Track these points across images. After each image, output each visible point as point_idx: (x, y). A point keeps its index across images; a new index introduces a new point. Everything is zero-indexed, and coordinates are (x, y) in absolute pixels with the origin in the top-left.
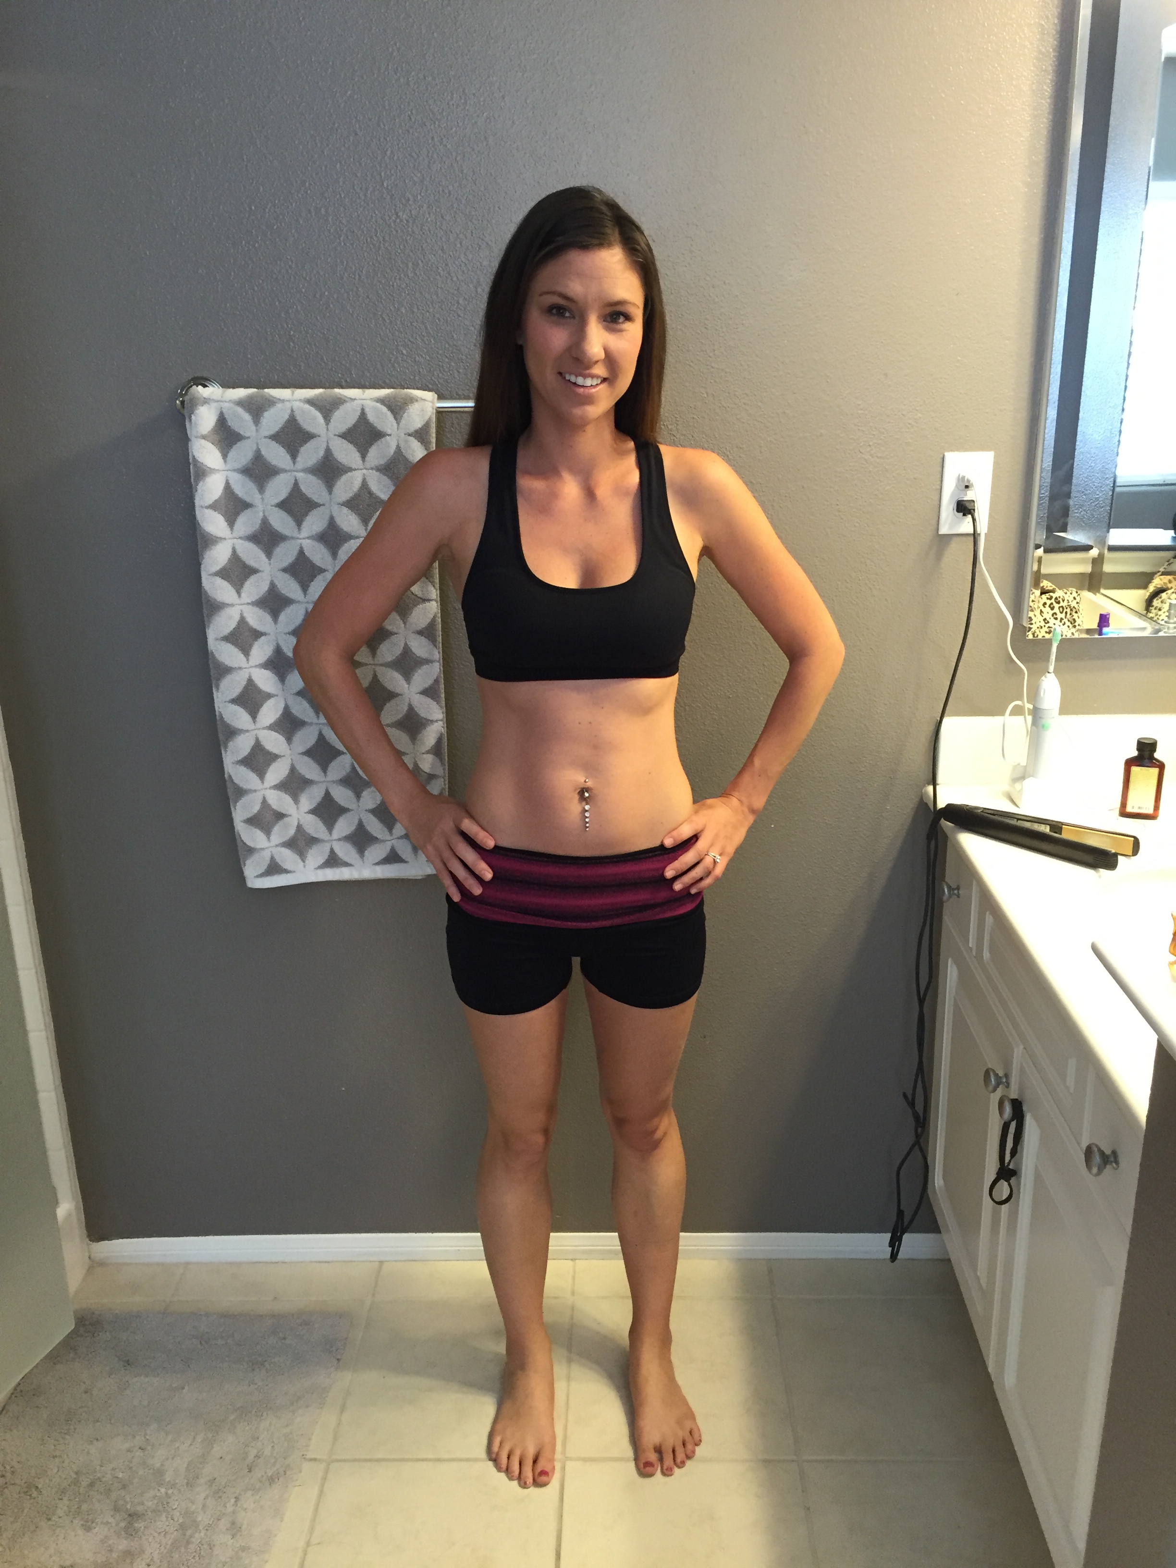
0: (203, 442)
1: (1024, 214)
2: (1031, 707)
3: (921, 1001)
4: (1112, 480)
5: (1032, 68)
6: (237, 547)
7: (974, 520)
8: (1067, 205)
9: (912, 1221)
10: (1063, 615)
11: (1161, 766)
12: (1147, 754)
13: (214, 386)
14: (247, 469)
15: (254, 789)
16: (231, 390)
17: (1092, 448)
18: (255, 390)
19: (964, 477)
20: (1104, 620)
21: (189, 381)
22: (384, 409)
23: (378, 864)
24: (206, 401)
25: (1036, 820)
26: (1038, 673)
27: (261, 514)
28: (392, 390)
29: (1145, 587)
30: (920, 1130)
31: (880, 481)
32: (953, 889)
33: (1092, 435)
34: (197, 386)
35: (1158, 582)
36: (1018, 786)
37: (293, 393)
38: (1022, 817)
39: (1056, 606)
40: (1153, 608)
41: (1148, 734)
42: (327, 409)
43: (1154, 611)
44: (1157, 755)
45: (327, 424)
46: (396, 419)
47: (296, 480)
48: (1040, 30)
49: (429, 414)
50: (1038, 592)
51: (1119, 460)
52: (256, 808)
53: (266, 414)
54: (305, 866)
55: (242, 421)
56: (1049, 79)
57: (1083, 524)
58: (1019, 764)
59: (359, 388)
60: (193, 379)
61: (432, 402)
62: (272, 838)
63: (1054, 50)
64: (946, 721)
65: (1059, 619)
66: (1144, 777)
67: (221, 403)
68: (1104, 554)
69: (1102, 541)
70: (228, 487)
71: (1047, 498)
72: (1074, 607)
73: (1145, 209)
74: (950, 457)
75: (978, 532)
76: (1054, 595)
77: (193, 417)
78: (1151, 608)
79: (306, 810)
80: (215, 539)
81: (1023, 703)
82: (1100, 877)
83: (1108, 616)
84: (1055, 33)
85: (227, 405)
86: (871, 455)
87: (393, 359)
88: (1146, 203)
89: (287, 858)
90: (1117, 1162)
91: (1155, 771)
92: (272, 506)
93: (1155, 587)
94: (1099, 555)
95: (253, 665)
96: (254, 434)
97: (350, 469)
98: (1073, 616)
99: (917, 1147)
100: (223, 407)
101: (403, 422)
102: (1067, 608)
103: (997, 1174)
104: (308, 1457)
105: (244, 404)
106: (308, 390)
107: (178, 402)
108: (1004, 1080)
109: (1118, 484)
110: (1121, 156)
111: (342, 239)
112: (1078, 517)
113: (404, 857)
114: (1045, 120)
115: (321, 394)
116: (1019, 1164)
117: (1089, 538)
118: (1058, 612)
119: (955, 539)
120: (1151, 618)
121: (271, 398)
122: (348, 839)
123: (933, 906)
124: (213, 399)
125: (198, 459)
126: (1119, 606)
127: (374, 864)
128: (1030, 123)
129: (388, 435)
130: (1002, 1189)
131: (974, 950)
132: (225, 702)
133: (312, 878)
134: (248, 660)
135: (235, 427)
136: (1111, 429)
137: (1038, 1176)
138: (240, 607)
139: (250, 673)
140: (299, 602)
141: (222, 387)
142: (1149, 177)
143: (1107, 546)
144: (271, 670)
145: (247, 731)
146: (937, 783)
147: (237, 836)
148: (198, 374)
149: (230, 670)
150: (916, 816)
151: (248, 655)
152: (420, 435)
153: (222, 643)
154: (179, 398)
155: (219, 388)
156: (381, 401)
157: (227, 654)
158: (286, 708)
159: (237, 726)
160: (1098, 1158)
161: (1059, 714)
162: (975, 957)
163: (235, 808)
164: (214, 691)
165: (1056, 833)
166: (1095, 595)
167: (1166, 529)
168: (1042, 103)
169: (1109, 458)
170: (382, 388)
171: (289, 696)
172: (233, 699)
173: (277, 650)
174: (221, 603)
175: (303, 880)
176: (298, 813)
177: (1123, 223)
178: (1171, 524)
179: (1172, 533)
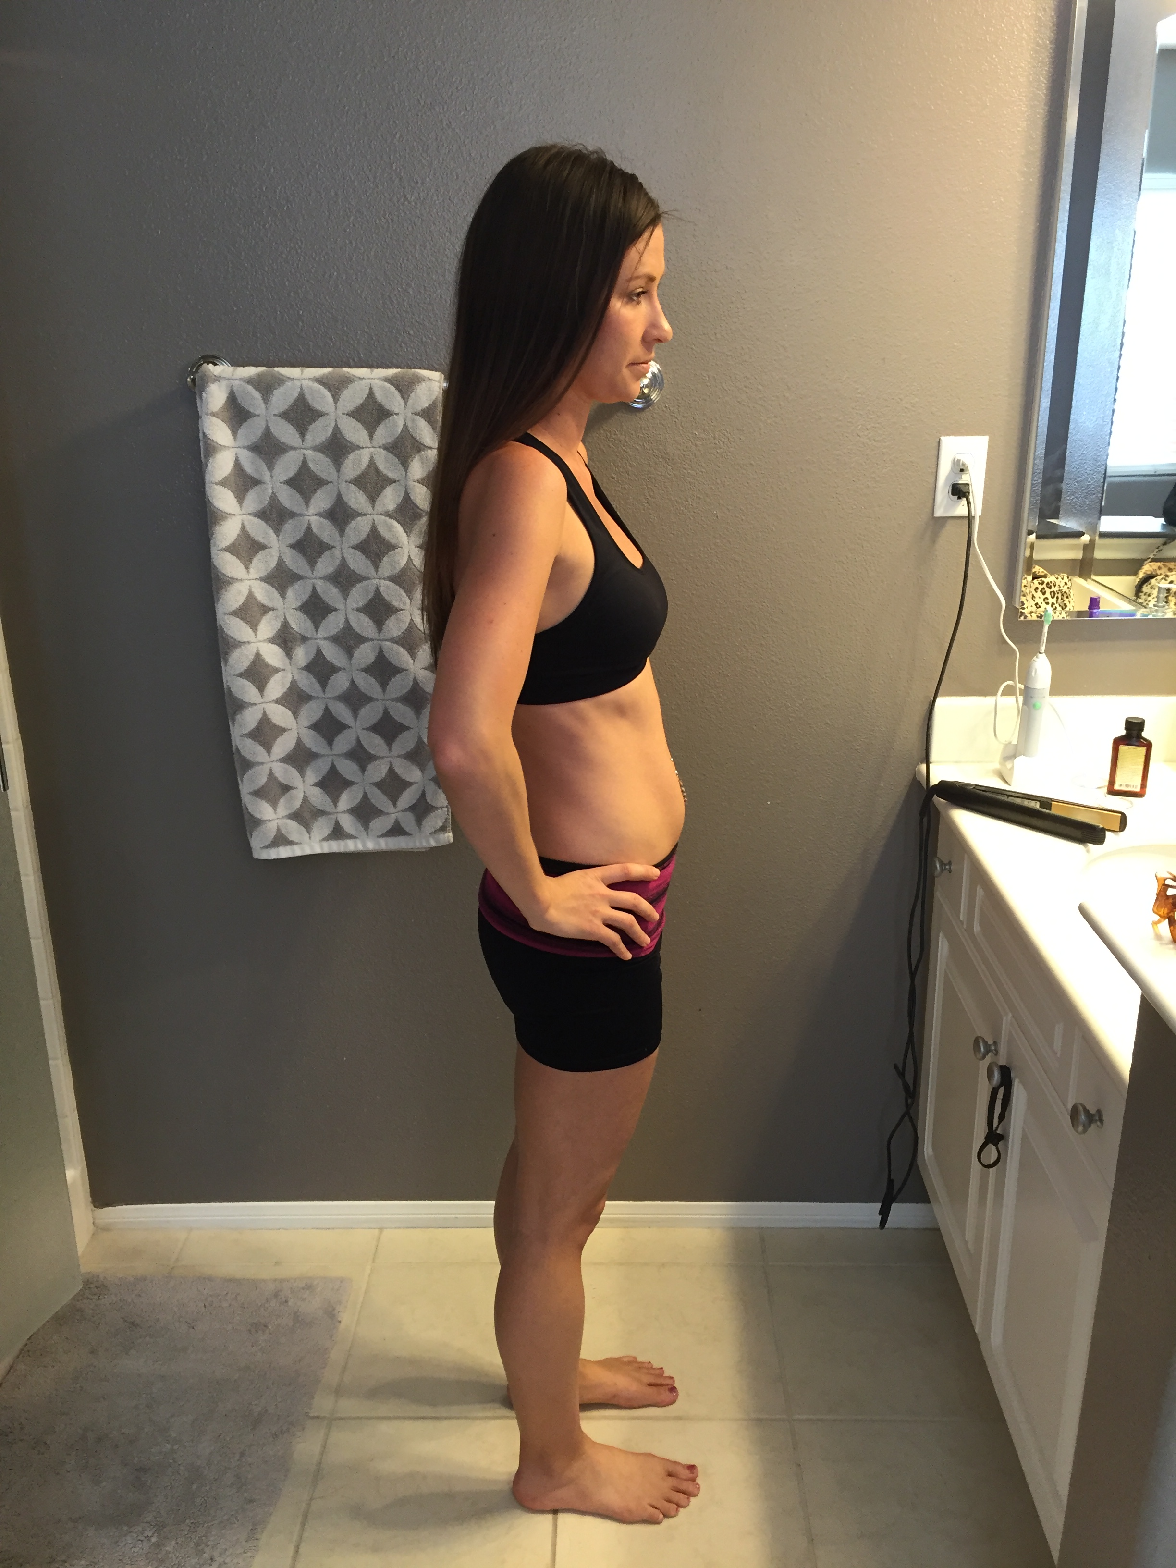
0: (214, 419)
1: (1020, 203)
2: (1022, 687)
3: (913, 975)
4: (1104, 467)
5: (1029, 60)
6: (246, 523)
7: (969, 503)
8: (1062, 195)
9: (900, 1190)
10: (1054, 600)
11: (1149, 745)
12: (1135, 733)
13: (223, 365)
14: (256, 446)
15: (260, 761)
16: (242, 368)
17: (1084, 436)
18: (265, 368)
19: (960, 460)
20: (1094, 603)
21: (200, 359)
22: (393, 389)
23: (383, 836)
24: (217, 379)
25: (1027, 797)
26: (1029, 654)
27: (270, 491)
28: (400, 370)
29: (1135, 573)
30: (910, 1101)
31: (877, 464)
32: (945, 865)
33: (1085, 423)
34: (208, 364)
35: (1147, 568)
36: (1009, 765)
37: (302, 371)
38: (1013, 794)
39: (1048, 591)
40: (1142, 594)
41: (1136, 713)
42: (336, 387)
43: (1143, 597)
44: (1144, 734)
45: (336, 403)
46: (403, 398)
47: (305, 458)
48: (1037, 22)
49: (436, 393)
50: (1030, 578)
51: (1111, 450)
52: (263, 780)
53: (276, 392)
54: (310, 838)
55: (253, 399)
56: (1046, 71)
57: (1076, 511)
58: (1010, 743)
59: (367, 368)
60: (203, 357)
61: (439, 382)
62: (278, 810)
63: (1051, 42)
64: (939, 701)
65: (1050, 604)
66: (1132, 755)
67: (232, 381)
68: (1095, 541)
69: (1093, 528)
70: (237, 465)
71: (1040, 485)
72: (1065, 592)
73: (1138, 200)
74: (946, 441)
75: (973, 515)
76: (1046, 580)
77: (204, 395)
78: (1140, 594)
79: (312, 783)
80: (225, 515)
81: (1015, 683)
82: (1088, 851)
83: (1098, 600)
84: (1051, 25)
85: (237, 382)
86: (869, 438)
87: (400, 340)
88: (1139, 195)
89: (293, 829)
90: (1101, 1121)
91: (1142, 750)
92: (281, 483)
93: (1144, 573)
94: (1091, 541)
95: (261, 639)
96: (264, 412)
97: (359, 448)
98: (1064, 601)
99: (907, 1118)
100: (233, 385)
101: (410, 401)
102: (1058, 593)
103: (985, 1138)
104: (311, 1415)
105: (256, 382)
106: (317, 369)
107: (189, 380)
108: (993, 1048)
109: (1108, 474)
110: (1115, 147)
111: (351, 220)
112: (1070, 504)
113: (407, 829)
114: (1041, 111)
115: (329, 373)
116: (1007, 1130)
117: (1081, 525)
118: (1049, 597)
119: (950, 522)
120: (1141, 604)
121: (281, 377)
122: (353, 811)
123: (925, 882)
124: (224, 377)
125: (208, 435)
126: (1110, 591)
127: (379, 837)
128: (1027, 114)
129: (396, 414)
130: (991, 1153)
131: (965, 923)
132: (234, 676)
133: (318, 850)
134: (256, 635)
135: (245, 405)
136: (1104, 417)
137: (1025, 1138)
138: (248, 583)
139: (258, 648)
140: (306, 577)
141: (232, 366)
142: (1142, 169)
143: (1098, 533)
144: (279, 645)
145: (255, 704)
146: (930, 761)
147: (244, 807)
148: (209, 353)
149: (238, 644)
150: (908, 796)
151: (256, 629)
152: (427, 414)
153: (232, 617)
154: (189, 376)
155: (229, 366)
156: (389, 380)
157: (236, 628)
158: (294, 683)
159: (246, 699)
160: (1083, 1117)
161: (1050, 695)
162: (965, 930)
163: (242, 781)
164: (222, 665)
165: (1046, 809)
166: (1086, 580)
167: (1156, 517)
168: (1039, 94)
169: (1101, 446)
170: (389, 367)
171: (296, 671)
172: (242, 673)
173: (285, 625)
174: (230, 578)
175: (308, 852)
176: (304, 786)
177: (1117, 214)
178: (1161, 511)
179: (1162, 521)
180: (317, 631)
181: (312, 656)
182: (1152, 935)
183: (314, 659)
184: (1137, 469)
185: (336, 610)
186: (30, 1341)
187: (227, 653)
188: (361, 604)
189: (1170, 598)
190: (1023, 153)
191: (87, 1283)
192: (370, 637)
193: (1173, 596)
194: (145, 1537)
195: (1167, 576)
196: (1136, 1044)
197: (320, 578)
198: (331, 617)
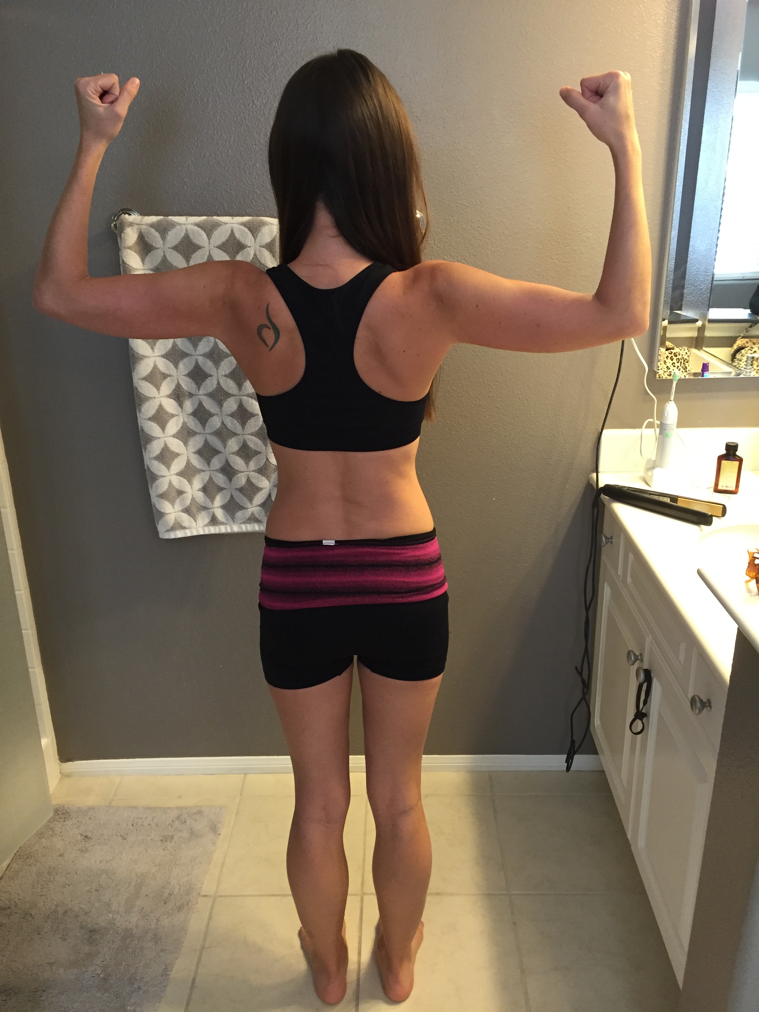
0: (129, 251)
1: (658, 104)
2: (659, 422)
3: (587, 609)
4: (711, 277)
5: (664, 9)
8: (685, 98)
9: (579, 747)
10: (679, 364)
11: (741, 460)
12: (731, 452)
13: (135, 215)
15: (163, 475)
16: (147, 217)
17: (698, 256)
18: (162, 217)
20: (705, 367)
21: (119, 211)
22: (246, 230)
23: (244, 523)
24: (131, 224)
25: (661, 495)
26: (663, 401)
28: (251, 217)
29: (731, 346)
30: (585, 690)
32: (609, 539)
33: (699, 247)
34: (125, 215)
35: (739, 342)
36: (650, 473)
37: (187, 219)
38: (652, 493)
39: (675, 358)
41: (732, 439)
42: (209, 229)
43: (736, 361)
44: (738, 453)
45: (209, 240)
46: (253, 236)
50: (663, 350)
51: (716, 263)
52: (165, 487)
53: (170, 233)
54: (196, 525)
55: (155, 237)
56: (675, 16)
57: (692, 306)
58: (651, 459)
59: (229, 216)
60: (122, 210)
62: (175, 506)
64: (605, 432)
65: (676, 367)
66: (730, 467)
67: (141, 226)
68: (705, 325)
69: (704, 316)
71: (671, 290)
72: (686, 359)
73: (735, 99)
76: (673, 351)
77: (123, 235)
78: (735, 360)
79: (197, 489)
81: (654, 420)
82: (701, 530)
83: (708, 365)
85: (144, 226)
86: (559, 260)
87: (251, 197)
88: (735, 95)
89: (185, 519)
90: (710, 706)
91: (737, 463)
93: (737, 346)
94: (702, 325)
95: (163, 395)
96: (162, 246)
98: (685, 365)
99: (583, 701)
100: (142, 228)
101: (258, 238)
102: (681, 360)
103: (635, 716)
104: (201, 894)
105: (157, 226)
106: (197, 217)
107: (112, 225)
108: (640, 658)
109: (715, 279)
110: (719, 65)
111: (218, 118)
112: (689, 301)
113: (260, 518)
114: (672, 43)
115: (205, 220)
116: (648, 709)
117: (696, 314)
118: (676, 362)
120: (735, 366)
121: (173, 223)
122: (224, 507)
123: (595, 549)
124: (135, 223)
125: (126, 262)
126: (715, 358)
127: (241, 523)
128: (663, 44)
129: (249, 247)
130: (637, 725)
131: (621, 576)
132: (145, 419)
133: (202, 533)
134: (159, 393)
135: (150, 241)
136: (711, 244)
137: (660, 716)
138: (153, 359)
139: (160, 401)
140: (191, 355)
141: (141, 215)
142: (737, 78)
143: (707, 319)
144: (174, 399)
145: (159, 438)
146: (599, 471)
147: (153, 505)
148: (125, 207)
149: (148, 399)
150: (585, 492)
151: (159, 389)
152: (269, 247)
153: (143, 381)
154: (112, 223)
155: (139, 216)
156: (244, 224)
157: (146, 389)
158: (184, 424)
159: (153, 434)
160: (699, 704)
161: (677, 427)
162: (622, 581)
163: (152, 487)
164: (137, 412)
165: (674, 502)
166: (699, 351)
167: (744, 309)
168: (671, 32)
169: (709, 263)
170: (244, 216)
171: (186, 416)
172: (150, 418)
173: (178, 386)
174: (142, 355)
175: (195, 533)
176: (192, 491)
177: (720, 109)
178: (748, 305)
179: (748, 311)
180: (199, 390)
181: (196, 406)
182: (745, 590)
183: (197, 408)
184: (733, 276)
185: (211, 376)
186: (20, 849)
187: (140, 405)
188: (227, 372)
189: (754, 362)
190: (660, 71)
191: (57, 811)
192: (234, 394)
193: (756, 361)
194: (97, 975)
195: (752, 348)
196: (734, 660)
197: (201, 355)
198: (208, 381)
